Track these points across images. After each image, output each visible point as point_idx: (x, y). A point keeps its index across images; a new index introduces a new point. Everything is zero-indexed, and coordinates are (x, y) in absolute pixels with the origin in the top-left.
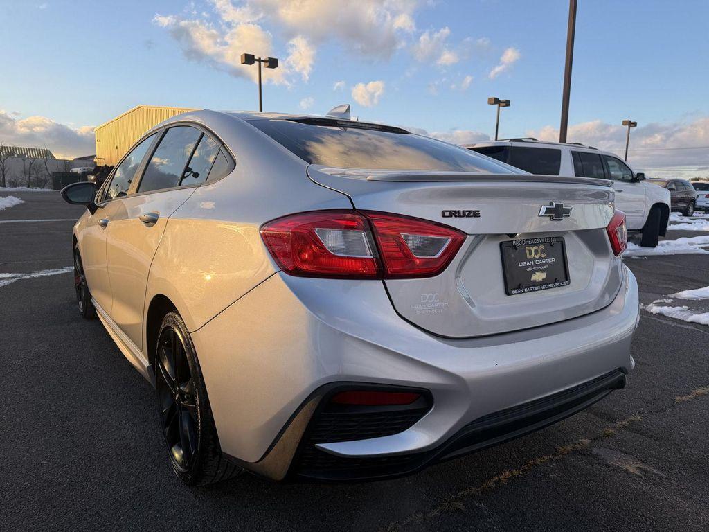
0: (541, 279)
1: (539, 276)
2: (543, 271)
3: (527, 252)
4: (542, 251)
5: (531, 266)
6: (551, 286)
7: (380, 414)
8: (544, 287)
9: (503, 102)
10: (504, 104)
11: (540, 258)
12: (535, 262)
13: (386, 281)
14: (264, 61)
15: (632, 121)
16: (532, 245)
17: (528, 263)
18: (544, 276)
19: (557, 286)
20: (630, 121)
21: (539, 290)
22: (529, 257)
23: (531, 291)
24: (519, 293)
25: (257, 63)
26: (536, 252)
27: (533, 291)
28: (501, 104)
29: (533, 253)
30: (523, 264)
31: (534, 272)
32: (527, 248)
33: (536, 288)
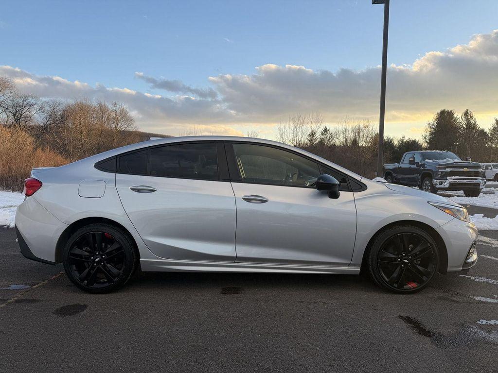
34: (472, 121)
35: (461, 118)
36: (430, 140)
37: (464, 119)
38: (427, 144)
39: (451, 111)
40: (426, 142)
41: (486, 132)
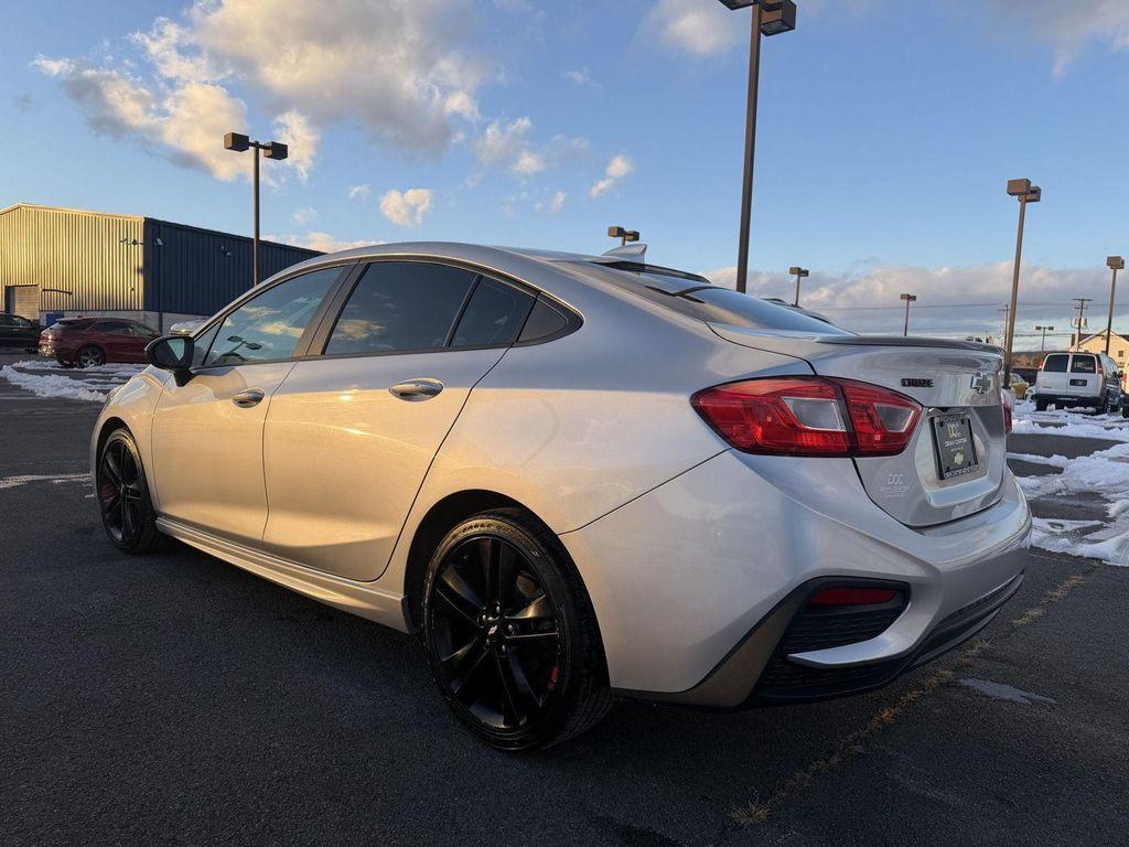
0: (960, 462)
1: (959, 459)
2: (961, 452)
3: (949, 430)
4: (958, 430)
5: (953, 447)
6: (968, 470)
7: (859, 615)
9: (629, 235)
10: (632, 237)
11: (958, 438)
12: (955, 443)
13: (856, 459)
14: (265, 147)
15: (803, 269)
17: (951, 443)
19: (972, 471)
20: (799, 269)
22: (950, 436)
23: (955, 476)
24: (949, 478)
25: (252, 149)
26: (955, 430)
27: (957, 475)
28: (627, 237)
29: (952, 431)
30: (948, 444)
31: (955, 454)
32: (949, 426)
33: (958, 472)
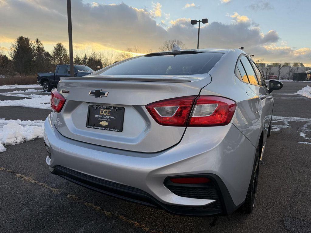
0: (105, 125)
1: (104, 123)
2: (107, 121)
3: (101, 111)
4: (109, 112)
5: (101, 118)
6: (108, 129)
8: (104, 129)
11: (107, 115)
12: (103, 117)
16: (104, 109)
17: (99, 116)
18: (107, 124)
19: (112, 130)
21: (101, 129)
22: (101, 114)
23: (97, 128)
24: (91, 128)
26: (105, 112)
27: (98, 129)
29: (103, 112)
30: (97, 116)
31: (102, 121)
32: (101, 110)
33: (100, 128)
34: (41, 47)
35: (34, 43)
36: (14, 56)
37: (36, 44)
38: (12, 59)
39: (28, 38)
40: (12, 57)
41: (50, 54)
